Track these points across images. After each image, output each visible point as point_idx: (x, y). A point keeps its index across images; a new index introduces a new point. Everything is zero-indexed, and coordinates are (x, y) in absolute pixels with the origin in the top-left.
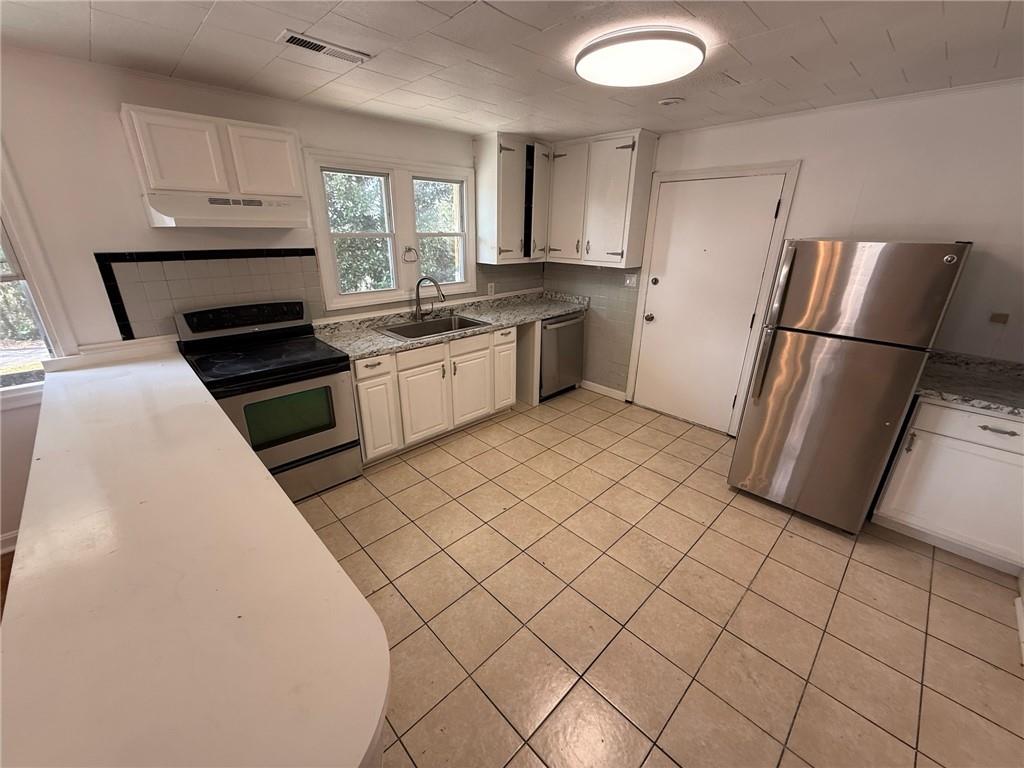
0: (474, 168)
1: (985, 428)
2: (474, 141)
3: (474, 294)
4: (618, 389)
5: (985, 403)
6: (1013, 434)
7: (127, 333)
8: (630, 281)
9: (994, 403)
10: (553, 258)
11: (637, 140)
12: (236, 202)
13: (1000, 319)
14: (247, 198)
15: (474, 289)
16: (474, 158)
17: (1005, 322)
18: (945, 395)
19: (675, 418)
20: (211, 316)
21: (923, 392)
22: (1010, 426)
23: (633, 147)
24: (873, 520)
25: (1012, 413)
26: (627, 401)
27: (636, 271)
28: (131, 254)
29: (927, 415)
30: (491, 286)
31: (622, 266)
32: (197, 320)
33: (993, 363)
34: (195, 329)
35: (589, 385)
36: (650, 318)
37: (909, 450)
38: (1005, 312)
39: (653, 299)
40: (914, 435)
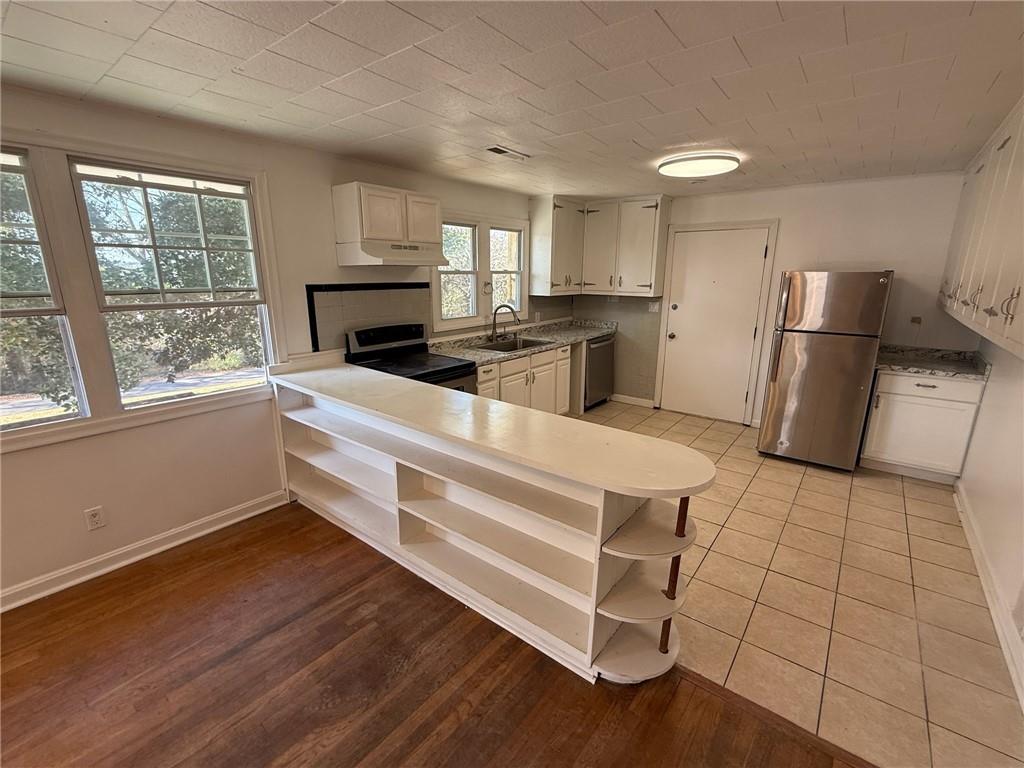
0: (529, 220)
1: (918, 385)
2: (531, 201)
3: (526, 322)
4: (646, 398)
5: (915, 369)
6: (934, 387)
7: (316, 348)
8: (655, 307)
9: (921, 367)
10: (586, 291)
11: (659, 202)
12: (405, 248)
13: (916, 320)
14: (413, 244)
15: (526, 318)
16: (529, 212)
17: (919, 323)
18: (893, 367)
19: (699, 417)
20: (372, 334)
21: (880, 366)
22: (932, 382)
23: (656, 207)
24: (861, 464)
25: (931, 373)
26: (655, 408)
27: (658, 299)
28: (326, 286)
29: (885, 381)
30: (538, 314)
31: (651, 295)
32: (365, 337)
33: (917, 350)
34: (362, 343)
35: (619, 397)
36: (672, 337)
37: (877, 407)
38: (918, 316)
39: (672, 320)
40: (878, 396)
